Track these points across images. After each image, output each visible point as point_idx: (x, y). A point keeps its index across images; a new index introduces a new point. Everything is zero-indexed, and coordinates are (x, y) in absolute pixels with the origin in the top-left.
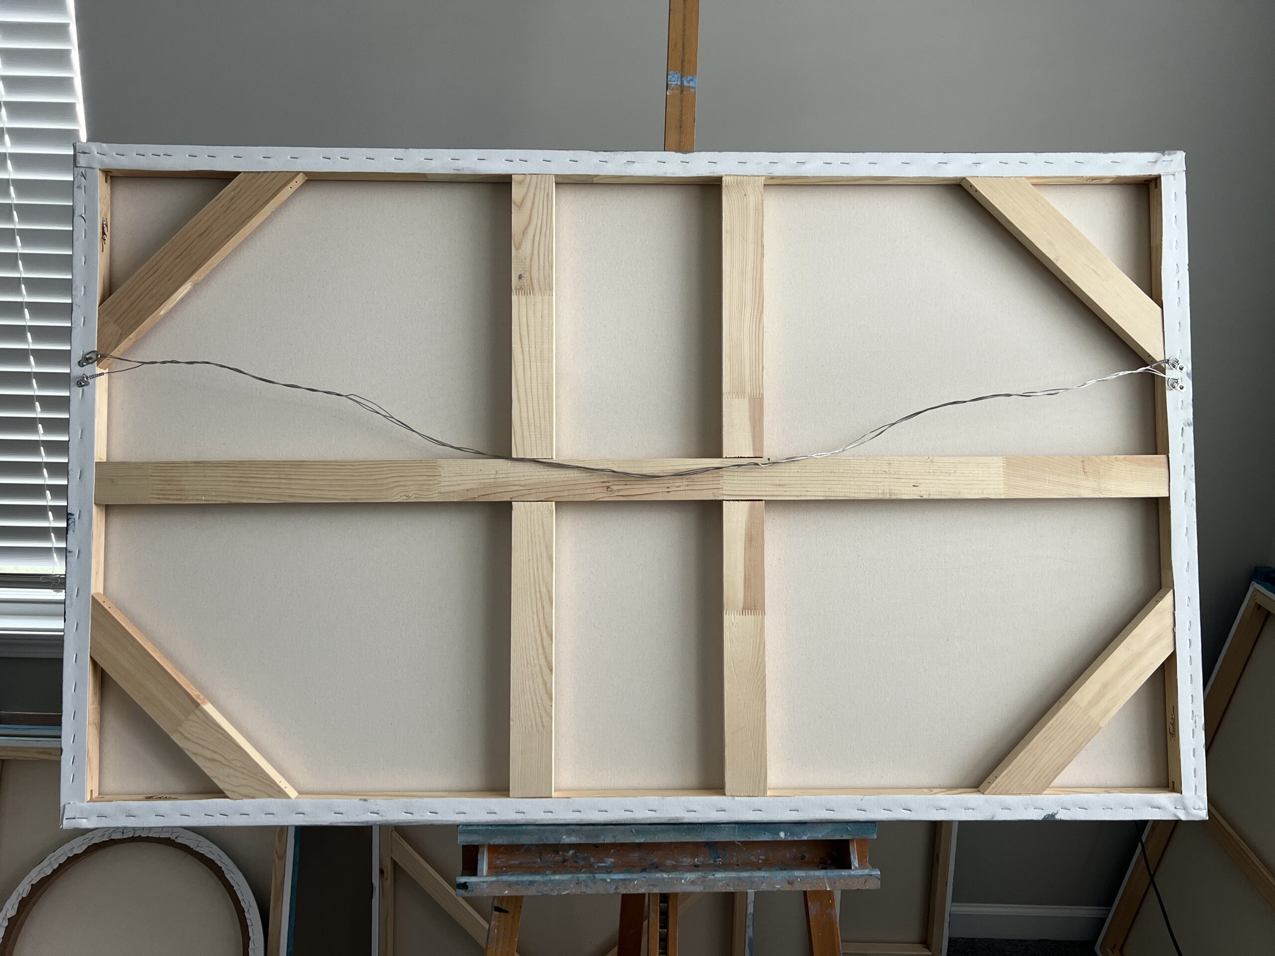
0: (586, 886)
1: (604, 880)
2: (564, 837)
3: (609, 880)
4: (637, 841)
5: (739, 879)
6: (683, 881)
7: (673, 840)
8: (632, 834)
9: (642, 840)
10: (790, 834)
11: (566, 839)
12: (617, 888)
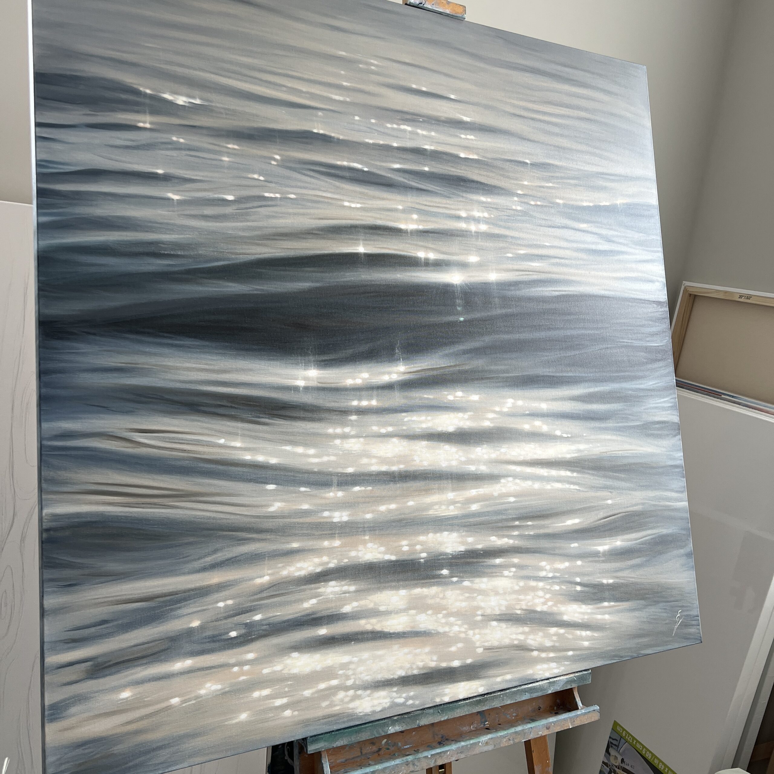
0: (414, 764)
1: (426, 757)
2: (390, 728)
3: (430, 756)
4: (442, 719)
5: (516, 733)
6: (480, 744)
7: (467, 713)
8: (439, 714)
9: (446, 718)
11: (391, 730)
12: (435, 761)
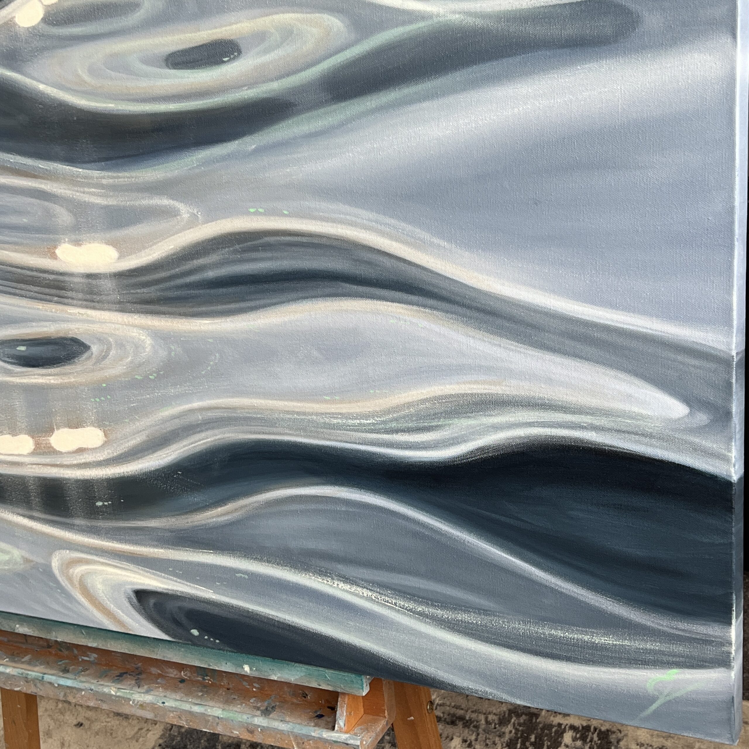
10: (256, 670)
